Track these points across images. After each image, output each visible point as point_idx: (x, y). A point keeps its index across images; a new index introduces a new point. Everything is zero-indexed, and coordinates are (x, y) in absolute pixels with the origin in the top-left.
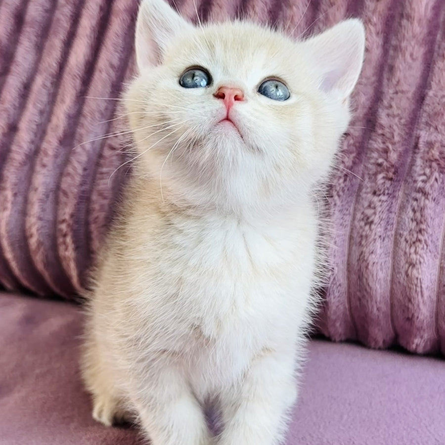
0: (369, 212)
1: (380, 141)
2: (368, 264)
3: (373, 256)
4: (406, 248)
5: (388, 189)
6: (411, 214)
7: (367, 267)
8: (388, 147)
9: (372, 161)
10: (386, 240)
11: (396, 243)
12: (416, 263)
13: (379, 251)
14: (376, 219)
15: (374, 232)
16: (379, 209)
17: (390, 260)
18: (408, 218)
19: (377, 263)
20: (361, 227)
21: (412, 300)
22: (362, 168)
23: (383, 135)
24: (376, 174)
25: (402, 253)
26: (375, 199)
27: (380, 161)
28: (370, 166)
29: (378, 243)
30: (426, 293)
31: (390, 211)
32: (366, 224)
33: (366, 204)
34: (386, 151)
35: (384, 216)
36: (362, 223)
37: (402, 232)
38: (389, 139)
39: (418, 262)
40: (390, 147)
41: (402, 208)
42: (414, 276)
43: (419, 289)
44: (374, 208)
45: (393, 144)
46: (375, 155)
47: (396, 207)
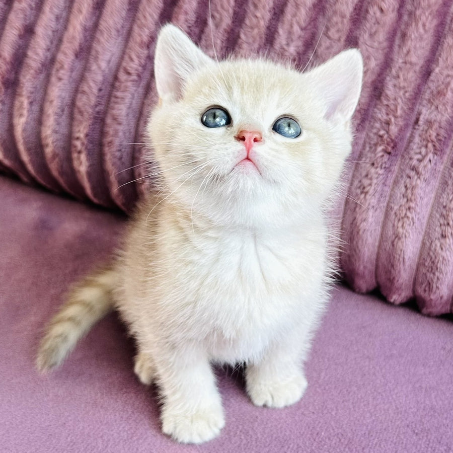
0: (366, 182)
1: (384, 111)
2: (359, 230)
3: (365, 224)
4: (395, 221)
5: (385, 163)
6: (403, 190)
7: (358, 233)
8: (390, 119)
9: (375, 131)
10: (379, 210)
11: (387, 215)
12: (402, 237)
13: (370, 220)
14: (371, 190)
15: (368, 202)
16: (375, 181)
17: (379, 229)
18: (400, 194)
19: (368, 231)
20: (357, 195)
21: (395, 267)
22: (364, 136)
23: (387, 105)
24: (376, 145)
25: (391, 225)
26: (373, 170)
27: (382, 132)
28: (372, 135)
29: (371, 213)
30: (407, 263)
31: (384, 184)
32: (362, 193)
33: (364, 174)
34: (388, 123)
35: (379, 189)
36: (359, 191)
37: (393, 205)
38: (392, 111)
39: (404, 236)
40: (393, 120)
41: (396, 182)
42: (399, 247)
43: (401, 259)
44: (371, 179)
45: (396, 117)
46: (378, 125)
47: (390, 181)
